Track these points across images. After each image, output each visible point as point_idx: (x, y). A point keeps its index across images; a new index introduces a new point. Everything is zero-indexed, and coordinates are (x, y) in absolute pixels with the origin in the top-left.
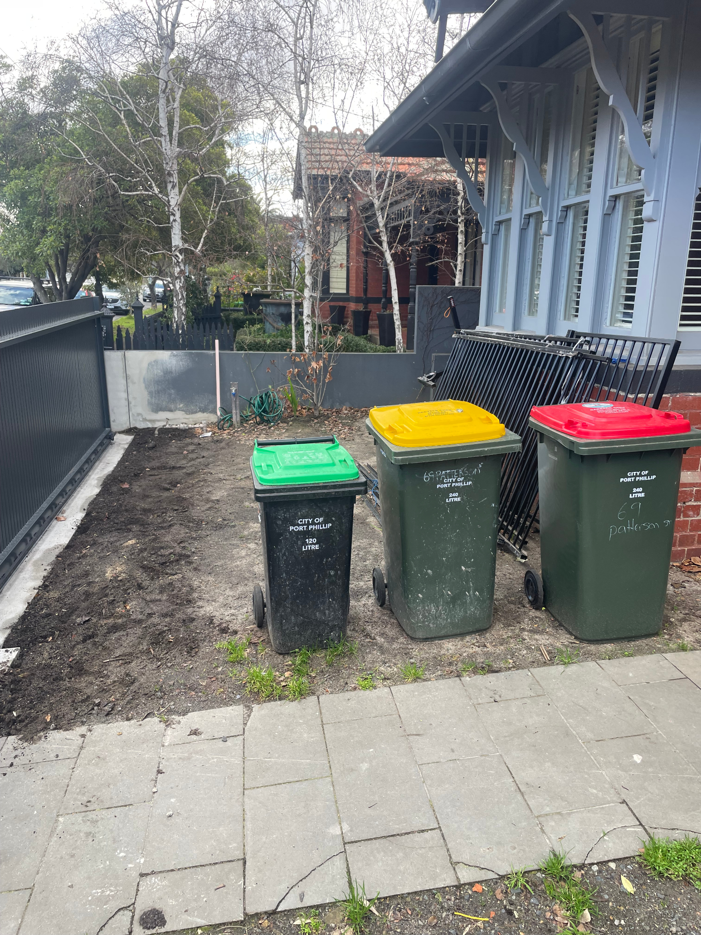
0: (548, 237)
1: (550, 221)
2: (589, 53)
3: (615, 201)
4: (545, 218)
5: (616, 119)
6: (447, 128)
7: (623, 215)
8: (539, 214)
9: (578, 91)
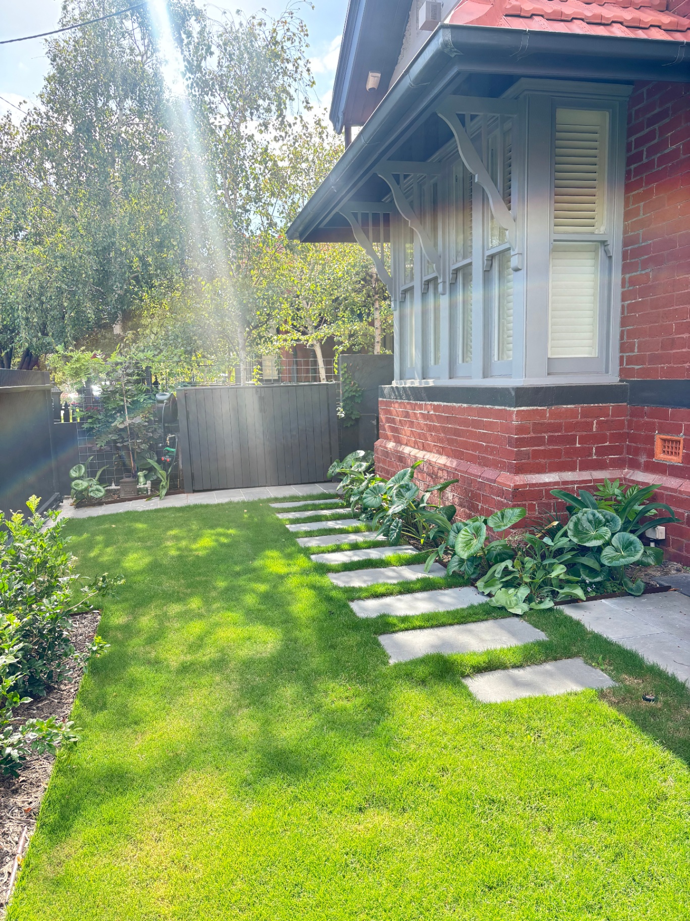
0: (444, 296)
1: (444, 282)
2: (458, 151)
3: (492, 260)
4: (440, 280)
5: (486, 199)
6: (355, 215)
7: (499, 271)
8: (435, 279)
9: (456, 179)
